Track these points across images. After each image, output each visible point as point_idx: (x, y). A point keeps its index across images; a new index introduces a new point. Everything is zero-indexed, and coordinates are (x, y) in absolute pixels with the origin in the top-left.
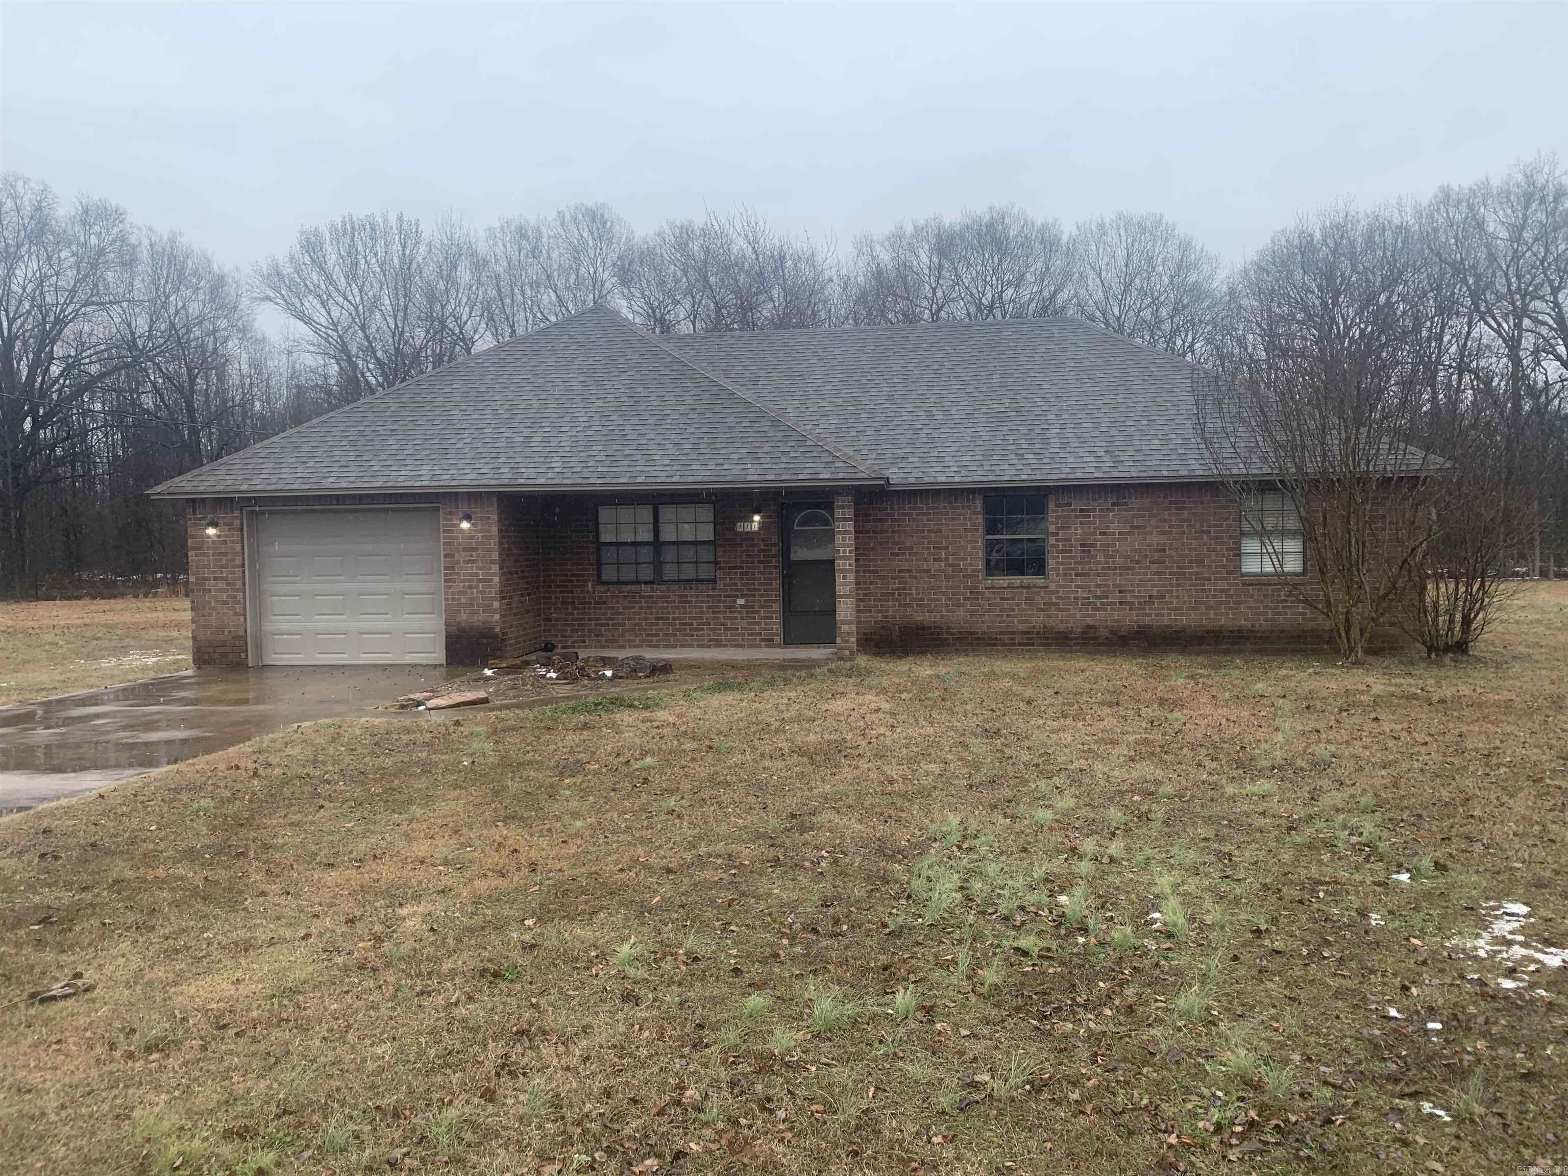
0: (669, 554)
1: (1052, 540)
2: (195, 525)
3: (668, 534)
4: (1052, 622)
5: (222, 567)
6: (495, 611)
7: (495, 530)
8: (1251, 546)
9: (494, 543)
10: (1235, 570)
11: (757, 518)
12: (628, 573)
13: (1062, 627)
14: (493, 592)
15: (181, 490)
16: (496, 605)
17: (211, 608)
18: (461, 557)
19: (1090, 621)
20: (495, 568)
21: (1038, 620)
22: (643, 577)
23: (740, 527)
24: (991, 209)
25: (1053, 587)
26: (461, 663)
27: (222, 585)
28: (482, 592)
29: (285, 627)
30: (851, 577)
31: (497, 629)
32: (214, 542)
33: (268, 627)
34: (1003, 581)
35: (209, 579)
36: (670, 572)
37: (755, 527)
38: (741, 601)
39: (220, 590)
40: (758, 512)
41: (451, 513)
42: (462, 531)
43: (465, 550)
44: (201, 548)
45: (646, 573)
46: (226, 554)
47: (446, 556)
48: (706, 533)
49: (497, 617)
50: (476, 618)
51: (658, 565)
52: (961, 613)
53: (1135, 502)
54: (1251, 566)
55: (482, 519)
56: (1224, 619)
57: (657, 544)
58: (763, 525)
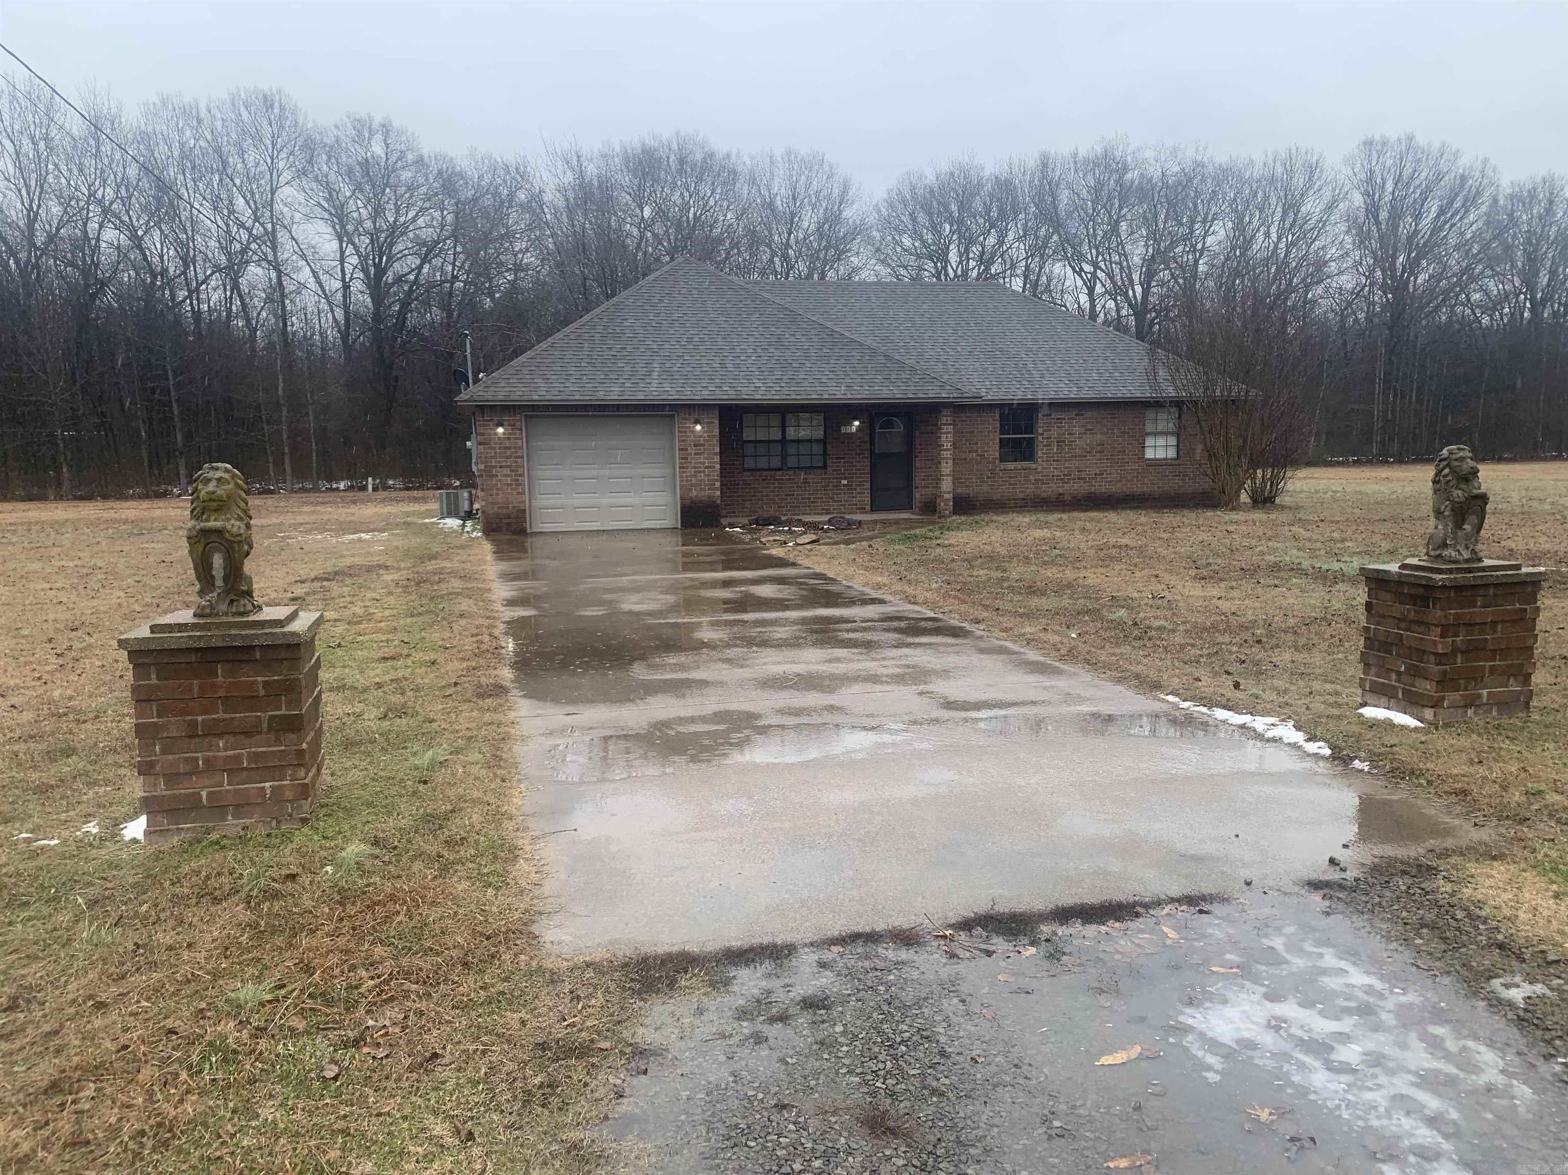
0: (792, 449)
1: (1040, 438)
2: (484, 425)
3: (791, 433)
4: (1038, 492)
5: (507, 457)
6: (717, 489)
7: (716, 431)
8: (1149, 441)
9: (716, 441)
10: (1141, 457)
11: (857, 423)
12: (762, 463)
13: (1044, 495)
14: (716, 475)
15: (481, 398)
16: (718, 484)
17: (498, 489)
18: (692, 450)
19: (1061, 490)
20: (717, 459)
21: (1031, 489)
22: (772, 466)
23: (843, 430)
24: (677, 134)
25: (1040, 469)
26: (693, 526)
27: (507, 471)
28: (708, 476)
29: (551, 502)
30: (951, 462)
31: (719, 502)
32: (499, 439)
33: (537, 503)
34: (1011, 465)
35: (495, 467)
36: (791, 461)
37: (854, 429)
38: (845, 482)
39: (506, 475)
40: (855, 419)
41: (685, 419)
42: (693, 432)
43: (695, 445)
44: (489, 444)
45: (776, 462)
46: (510, 448)
47: (680, 450)
48: (819, 433)
49: (718, 493)
50: (703, 493)
51: (784, 456)
52: (985, 487)
53: (1089, 414)
54: (1149, 454)
55: (708, 423)
56: (1136, 487)
57: (783, 441)
58: (859, 429)
